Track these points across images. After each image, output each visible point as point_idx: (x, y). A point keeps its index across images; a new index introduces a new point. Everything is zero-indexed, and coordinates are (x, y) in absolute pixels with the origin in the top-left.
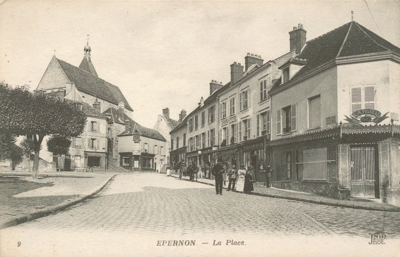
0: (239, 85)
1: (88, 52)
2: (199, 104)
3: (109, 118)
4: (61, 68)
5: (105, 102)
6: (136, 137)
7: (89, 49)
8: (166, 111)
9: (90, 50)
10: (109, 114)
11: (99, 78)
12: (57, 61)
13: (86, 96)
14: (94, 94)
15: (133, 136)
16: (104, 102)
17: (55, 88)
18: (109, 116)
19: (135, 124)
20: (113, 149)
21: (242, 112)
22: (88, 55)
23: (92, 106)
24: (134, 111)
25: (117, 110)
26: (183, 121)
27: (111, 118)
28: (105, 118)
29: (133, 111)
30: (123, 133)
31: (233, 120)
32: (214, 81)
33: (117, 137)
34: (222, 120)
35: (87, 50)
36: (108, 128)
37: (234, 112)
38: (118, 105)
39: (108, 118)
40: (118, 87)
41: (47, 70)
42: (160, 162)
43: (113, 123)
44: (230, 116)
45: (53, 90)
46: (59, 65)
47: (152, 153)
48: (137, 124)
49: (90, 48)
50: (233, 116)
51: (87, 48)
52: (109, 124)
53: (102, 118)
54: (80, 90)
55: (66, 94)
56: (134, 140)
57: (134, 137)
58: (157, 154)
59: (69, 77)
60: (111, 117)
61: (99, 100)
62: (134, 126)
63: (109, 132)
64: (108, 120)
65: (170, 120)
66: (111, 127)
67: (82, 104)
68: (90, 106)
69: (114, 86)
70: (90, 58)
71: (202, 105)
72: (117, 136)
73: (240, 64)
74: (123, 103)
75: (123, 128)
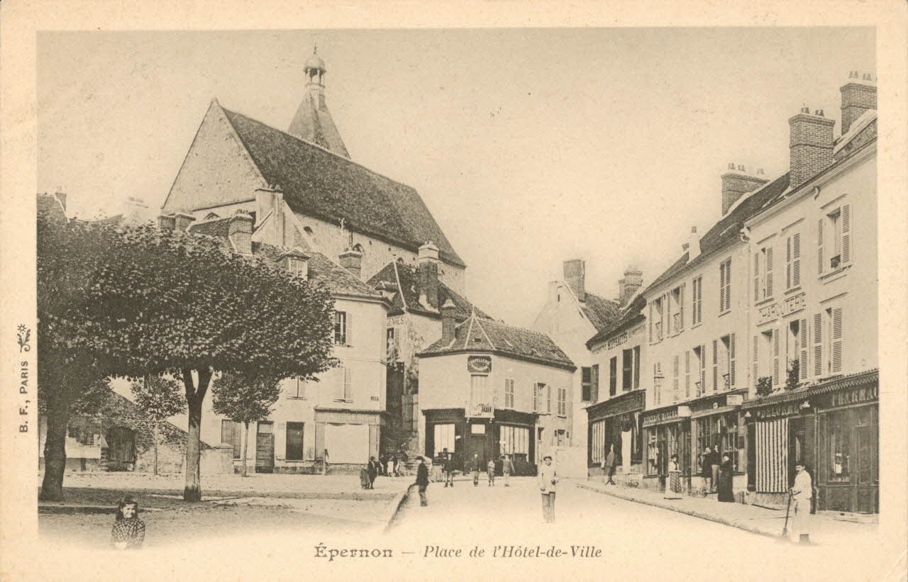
0: (813, 190)
1: (316, 78)
2: (686, 246)
3: (390, 296)
4: (238, 139)
5: (376, 243)
6: (475, 357)
7: (320, 69)
8: (576, 269)
9: (322, 72)
10: (388, 283)
11: (352, 163)
12: (223, 116)
13: (313, 228)
14: (341, 216)
15: (467, 355)
16: (370, 243)
17: (220, 203)
18: (389, 289)
19: (473, 314)
20: (403, 397)
21: (825, 281)
22: (317, 87)
23: (337, 261)
24: (467, 269)
25: (414, 270)
26: (631, 306)
27: (395, 297)
28: (379, 299)
29: (463, 267)
30: (434, 345)
31: (793, 308)
32: (736, 166)
33: (416, 359)
34: (759, 307)
35: (313, 72)
36: (388, 330)
37: (797, 282)
38: (417, 252)
39: (386, 299)
40: (413, 190)
41: (192, 146)
42: (556, 439)
43: (403, 313)
44: (786, 293)
45: (216, 211)
46: (231, 130)
47: (530, 411)
48: (479, 314)
49: (322, 62)
50: (798, 292)
51: (315, 64)
52: (389, 315)
53: (369, 300)
54: (299, 206)
55: (255, 226)
56: (470, 369)
57: (471, 358)
58: (546, 412)
59: (260, 166)
60: (394, 294)
61: (358, 238)
62: (469, 323)
63: (390, 341)
64: (386, 304)
65: (586, 298)
66: (395, 327)
67: (307, 258)
68: (331, 263)
69: (403, 186)
70: (322, 97)
71: (695, 252)
72: (417, 355)
73: (822, 114)
74: (434, 247)
75: (432, 331)
